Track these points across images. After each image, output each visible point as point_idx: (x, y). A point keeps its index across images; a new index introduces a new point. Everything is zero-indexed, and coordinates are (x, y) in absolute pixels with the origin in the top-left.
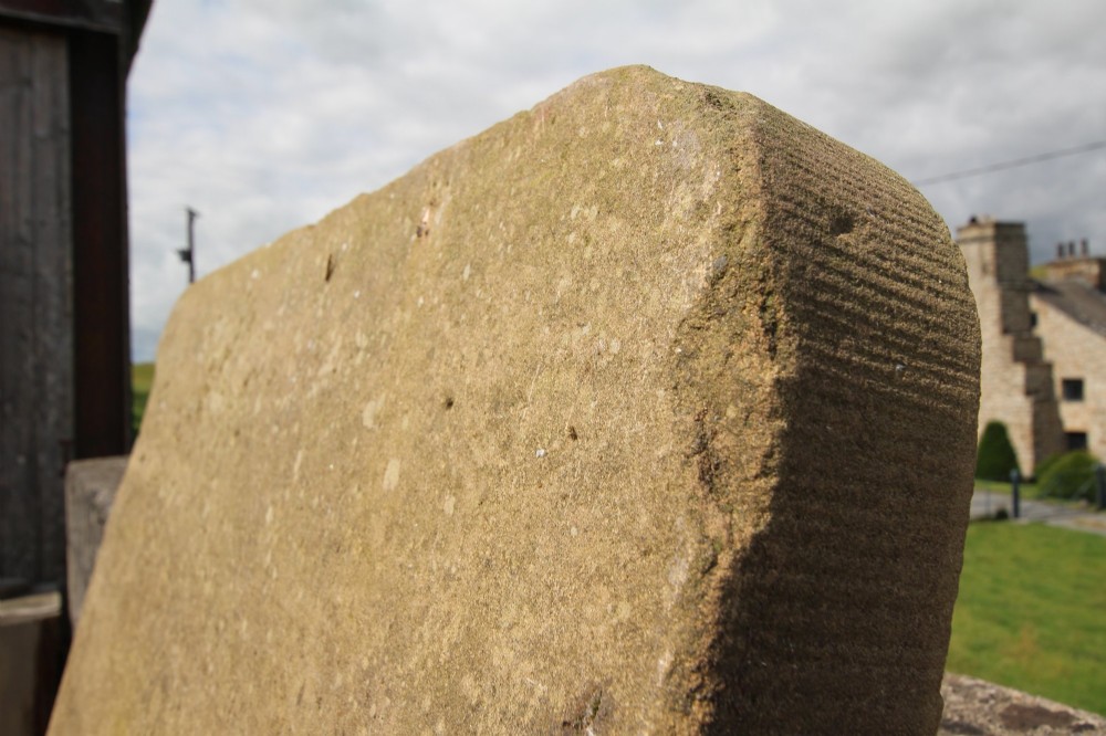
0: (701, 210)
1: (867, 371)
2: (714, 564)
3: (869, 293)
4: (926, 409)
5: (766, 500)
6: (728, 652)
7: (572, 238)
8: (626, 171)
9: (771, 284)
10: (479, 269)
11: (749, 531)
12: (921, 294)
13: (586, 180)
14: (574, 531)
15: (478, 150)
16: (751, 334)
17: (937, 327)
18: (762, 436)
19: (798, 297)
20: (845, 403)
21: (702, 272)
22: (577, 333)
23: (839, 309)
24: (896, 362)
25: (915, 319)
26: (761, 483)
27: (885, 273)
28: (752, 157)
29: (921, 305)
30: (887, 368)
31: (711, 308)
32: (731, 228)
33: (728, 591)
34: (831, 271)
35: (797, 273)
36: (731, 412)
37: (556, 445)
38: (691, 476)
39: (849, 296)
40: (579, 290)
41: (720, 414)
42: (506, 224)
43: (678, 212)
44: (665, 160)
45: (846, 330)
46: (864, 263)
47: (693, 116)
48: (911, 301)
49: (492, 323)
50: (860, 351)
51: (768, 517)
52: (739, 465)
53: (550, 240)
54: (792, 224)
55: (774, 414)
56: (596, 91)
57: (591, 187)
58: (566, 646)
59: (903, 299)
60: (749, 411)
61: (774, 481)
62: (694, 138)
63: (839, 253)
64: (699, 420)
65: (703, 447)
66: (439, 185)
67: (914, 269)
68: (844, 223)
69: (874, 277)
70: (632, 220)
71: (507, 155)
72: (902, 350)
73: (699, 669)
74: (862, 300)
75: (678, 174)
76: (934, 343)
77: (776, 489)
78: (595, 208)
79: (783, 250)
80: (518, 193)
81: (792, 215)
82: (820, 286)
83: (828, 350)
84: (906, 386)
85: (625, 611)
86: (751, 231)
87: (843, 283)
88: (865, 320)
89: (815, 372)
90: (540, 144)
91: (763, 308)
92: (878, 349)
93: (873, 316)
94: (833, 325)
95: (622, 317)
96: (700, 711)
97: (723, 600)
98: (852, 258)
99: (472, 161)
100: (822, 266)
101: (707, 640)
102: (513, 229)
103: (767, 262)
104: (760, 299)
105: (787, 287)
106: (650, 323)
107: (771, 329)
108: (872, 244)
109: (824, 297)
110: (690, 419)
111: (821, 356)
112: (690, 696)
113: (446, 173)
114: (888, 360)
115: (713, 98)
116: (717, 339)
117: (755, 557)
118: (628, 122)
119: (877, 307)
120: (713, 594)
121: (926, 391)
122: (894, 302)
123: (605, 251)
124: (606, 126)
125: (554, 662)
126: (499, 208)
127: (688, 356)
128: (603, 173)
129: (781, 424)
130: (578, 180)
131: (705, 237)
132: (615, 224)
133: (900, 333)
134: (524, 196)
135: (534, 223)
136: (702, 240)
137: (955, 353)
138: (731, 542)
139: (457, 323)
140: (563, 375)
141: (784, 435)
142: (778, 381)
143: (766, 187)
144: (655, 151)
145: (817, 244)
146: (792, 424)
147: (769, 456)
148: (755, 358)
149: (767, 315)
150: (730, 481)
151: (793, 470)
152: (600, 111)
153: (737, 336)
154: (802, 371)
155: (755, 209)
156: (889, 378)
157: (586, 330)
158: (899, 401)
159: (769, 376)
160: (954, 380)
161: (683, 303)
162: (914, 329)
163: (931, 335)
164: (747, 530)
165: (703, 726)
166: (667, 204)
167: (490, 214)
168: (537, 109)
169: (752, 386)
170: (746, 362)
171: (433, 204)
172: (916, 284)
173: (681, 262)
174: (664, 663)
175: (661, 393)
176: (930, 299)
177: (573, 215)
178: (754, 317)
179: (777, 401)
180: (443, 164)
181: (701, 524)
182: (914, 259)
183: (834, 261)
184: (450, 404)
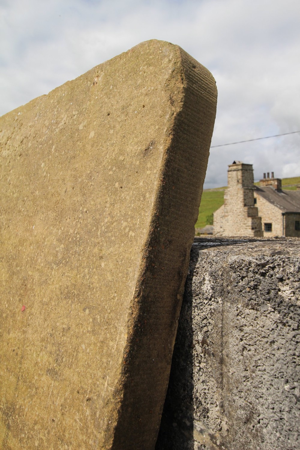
0: (170, 61)
1: (198, 91)
2: (173, 114)
3: (198, 79)
4: (207, 101)
5: (182, 106)
6: (176, 128)
7: (141, 73)
8: (153, 58)
9: (182, 72)
10: (115, 86)
11: (179, 110)
12: (207, 82)
13: (144, 61)
14: (145, 121)
15: (111, 62)
16: (179, 80)
17: (210, 88)
18: (181, 96)
19: (187, 75)
20: (194, 95)
21: (170, 71)
22: (143, 89)
23: (193, 79)
24: (203, 91)
25: (206, 86)
26: (181, 103)
27: (201, 77)
28: (179, 52)
29: (207, 84)
30: (201, 92)
31: (172, 76)
32: (175, 63)
33: (175, 118)
34: (192, 73)
35: (186, 71)
36: (176, 93)
37: (140, 109)
38: (169, 103)
39: (195, 78)
40: (143, 82)
41: (174, 93)
42: (122, 75)
43: (165, 62)
44: (162, 54)
45: (194, 83)
46: (197, 74)
47: (167, 46)
48: (205, 83)
49: (120, 95)
50: (197, 87)
51: (182, 109)
52: (177, 101)
53: (135, 75)
54: (185, 63)
55: (183, 92)
56: (145, 44)
57: (145, 62)
58: (145, 139)
59: (204, 82)
60: (179, 92)
61: (183, 103)
62: (168, 49)
63: (193, 71)
64: (170, 95)
65: (171, 99)
66: (99, 72)
67: (206, 78)
68: (194, 67)
69: (199, 77)
70: (156, 66)
71: (121, 61)
72: (204, 90)
73: (171, 130)
74: (197, 79)
75: (165, 56)
76: (209, 91)
77: (183, 105)
78: (146, 66)
79: (184, 67)
80: (125, 68)
81: (185, 62)
82: (191, 75)
83: (192, 85)
84: (205, 96)
85: (157, 127)
86: (179, 63)
87: (194, 75)
88: (198, 83)
89: (189, 88)
90: (131, 57)
91: (181, 76)
92: (200, 88)
93: (199, 82)
94: (192, 82)
95: (154, 83)
96: (171, 137)
97: (175, 119)
98: (196, 72)
99: (110, 65)
100: (190, 72)
101: (172, 125)
102: (124, 75)
103: (182, 68)
104: (181, 74)
105: (185, 73)
106: (160, 82)
107: (182, 79)
108: (199, 72)
109: (191, 77)
110: (168, 95)
111: (190, 86)
112: (170, 134)
113: (102, 69)
114: (201, 91)
115: (170, 43)
116: (173, 81)
117: (180, 114)
118: (153, 49)
119: (200, 81)
120: (173, 118)
121: (208, 98)
122: (202, 82)
123: (149, 73)
124: (148, 51)
125: (142, 143)
126: (120, 72)
127: (168, 85)
128: (148, 60)
129: (184, 94)
130: (141, 62)
131: (171, 65)
132: (151, 68)
133: (203, 87)
134: (127, 68)
135: (131, 73)
136: (170, 66)
137: (213, 94)
138: (176, 111)
139: (109, 98)
140: (140, 98)
141: (184, 96)
142: (183, 87)
143: (181, 56)
144: (160, 53)
145: (190, 68)
146: (186, 95)
147: (182, 99)
148: (180, 84)
149: (182, 77)
150: (176, 103)
151: (186, 102)
152: (146, 48)
153: (177, 80)
154: (187, 87)
155: (180, 60)
156: (201, 93)
157: (146, 88)
158: (203, 98)
159: (182, 86)
160: (213, 98)
161: (167, 77)
162: (206, 87)
163: (208, 89)
164: (178, 110)
165: (172, 139)
166: (163, 62)
167: (117, 74)
168: (129, 51)
169: (179, 88)
170: (178, 84)
171: (98, 76)
172: (206, 80)
173: (166, 70)
174: (165, 130)
175: (163, 92)
176: (209, 83)
177: (141, 69)
178: (180, 77)
179: (183, 91)
180: (101, 67)
181: (171, 109)
182: (206, 77)
183: (192, 72)
184: (109, 115)
